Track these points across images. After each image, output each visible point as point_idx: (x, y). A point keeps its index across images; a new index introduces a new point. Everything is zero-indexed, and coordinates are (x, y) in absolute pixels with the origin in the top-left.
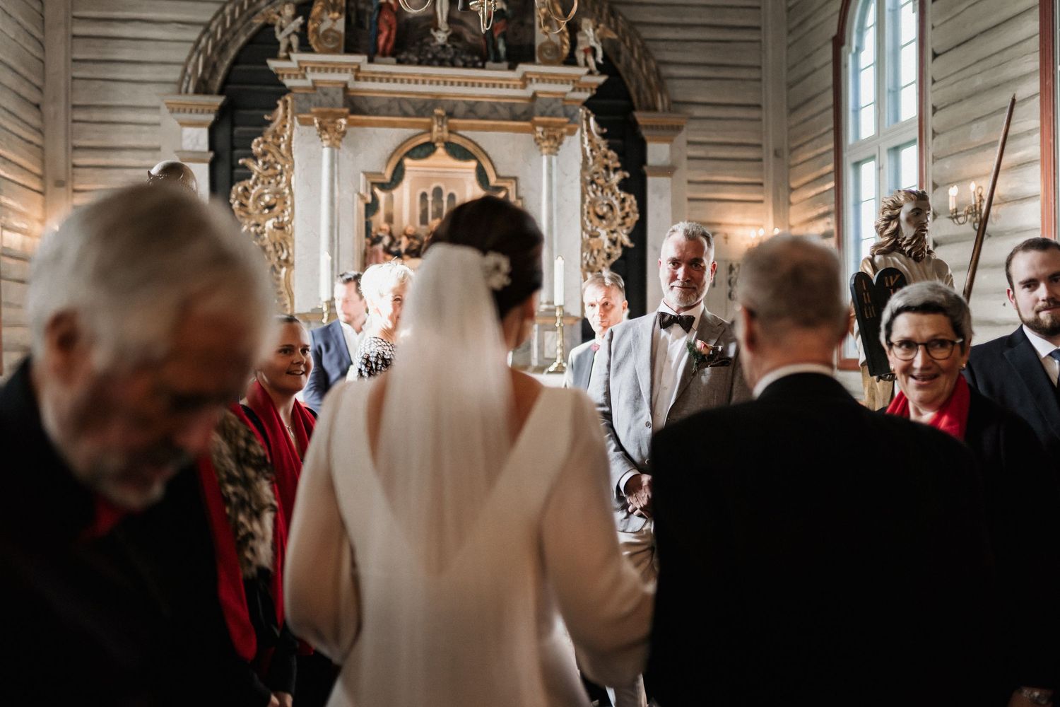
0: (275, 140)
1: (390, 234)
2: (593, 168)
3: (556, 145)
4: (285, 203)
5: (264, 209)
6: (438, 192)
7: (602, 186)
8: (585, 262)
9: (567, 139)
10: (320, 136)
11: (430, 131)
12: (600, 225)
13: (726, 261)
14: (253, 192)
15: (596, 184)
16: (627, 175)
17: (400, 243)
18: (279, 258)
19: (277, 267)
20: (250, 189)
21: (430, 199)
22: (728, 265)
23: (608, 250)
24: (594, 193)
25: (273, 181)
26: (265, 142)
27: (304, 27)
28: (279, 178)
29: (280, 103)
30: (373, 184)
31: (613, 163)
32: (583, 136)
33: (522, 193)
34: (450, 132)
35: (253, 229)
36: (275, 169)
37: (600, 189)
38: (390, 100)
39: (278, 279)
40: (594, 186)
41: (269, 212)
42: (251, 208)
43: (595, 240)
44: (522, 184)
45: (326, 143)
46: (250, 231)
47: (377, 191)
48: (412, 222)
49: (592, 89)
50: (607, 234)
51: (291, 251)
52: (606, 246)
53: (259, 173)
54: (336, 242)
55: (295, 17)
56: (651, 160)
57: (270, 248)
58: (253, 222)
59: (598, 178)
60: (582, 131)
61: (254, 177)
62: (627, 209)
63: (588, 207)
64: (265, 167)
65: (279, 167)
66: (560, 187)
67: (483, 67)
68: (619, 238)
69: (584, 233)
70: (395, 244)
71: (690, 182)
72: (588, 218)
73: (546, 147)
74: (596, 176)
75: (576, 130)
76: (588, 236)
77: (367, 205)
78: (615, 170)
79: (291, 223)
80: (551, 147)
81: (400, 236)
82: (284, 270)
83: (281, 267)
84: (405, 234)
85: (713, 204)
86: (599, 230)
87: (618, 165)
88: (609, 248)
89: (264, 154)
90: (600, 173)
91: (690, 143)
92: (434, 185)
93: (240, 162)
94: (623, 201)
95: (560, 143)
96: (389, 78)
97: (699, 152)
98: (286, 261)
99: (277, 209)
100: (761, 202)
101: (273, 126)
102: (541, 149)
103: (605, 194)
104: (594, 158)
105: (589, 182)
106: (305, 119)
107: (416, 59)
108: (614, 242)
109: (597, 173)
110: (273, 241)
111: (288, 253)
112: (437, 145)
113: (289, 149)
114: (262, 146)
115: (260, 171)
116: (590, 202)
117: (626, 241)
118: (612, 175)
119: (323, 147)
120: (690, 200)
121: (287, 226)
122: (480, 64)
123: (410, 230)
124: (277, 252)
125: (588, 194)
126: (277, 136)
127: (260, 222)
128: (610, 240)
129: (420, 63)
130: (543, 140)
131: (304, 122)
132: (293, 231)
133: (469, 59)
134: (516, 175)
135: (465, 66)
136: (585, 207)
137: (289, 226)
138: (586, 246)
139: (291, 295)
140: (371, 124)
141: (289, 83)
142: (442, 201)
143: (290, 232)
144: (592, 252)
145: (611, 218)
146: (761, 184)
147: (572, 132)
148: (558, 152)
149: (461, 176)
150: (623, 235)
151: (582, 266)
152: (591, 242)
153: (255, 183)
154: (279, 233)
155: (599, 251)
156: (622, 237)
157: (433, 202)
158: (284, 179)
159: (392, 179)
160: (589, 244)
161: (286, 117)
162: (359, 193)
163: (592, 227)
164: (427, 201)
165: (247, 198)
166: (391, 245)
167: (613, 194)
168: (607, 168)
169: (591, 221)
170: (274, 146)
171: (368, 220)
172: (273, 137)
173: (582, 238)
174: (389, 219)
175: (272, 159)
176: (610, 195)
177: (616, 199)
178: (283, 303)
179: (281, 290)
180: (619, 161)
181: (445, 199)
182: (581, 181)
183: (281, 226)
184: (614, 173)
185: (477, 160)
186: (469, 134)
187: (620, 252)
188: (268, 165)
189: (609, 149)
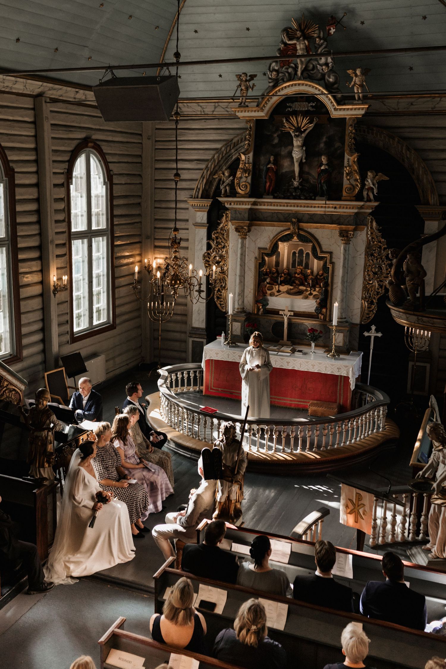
0: (222, 232)
1: (276, 272)
2: (373, 248)
3: (348, 239)
4: (225, 261)
6: (301, 252)
8: (364, 296)
9: (358, 234)
10: (237, 233)
11: (289, 230)
12: (374, 277)
14: (212, 255)
15: (374, 256)
17: (281, 277)
18: (222, 285)
20: (210, 254)
21: (297, 255)
24: (372, 260)
25: (220, 251)
26: (218, 233)
27: (233, 181)
28: (223, 249)
29: (224, 214)
30: (263, 253)
31: (383, 245)
32: (368, 231)
33: (334, 260)
34: (300, 229)
37: (376, 258)
38: (273, 213)
39: (221, 295)
42: (211, 263)
43: (370, 285)
44: (334, 256)
45: (240, 237)
46: (210, 273)
47: (265, 257)
48: (287, 266)
49: (372, 208)
50: (377, 282)
52: (376, 288)
53: (214, 247)
55: (229, 176)
58: (211, 269)
59: (375, 253)
60: (368, 228)
61: (213, 249)
62: (389, 270)
65: (223, 244)
67: (314, 199)
68: (384, 284)
69: (365, 282)
72: (367, 274)
75: (364, 228)
76: (366, 284)
77: (260, 263)
79: (227, 270)
80: (346, 240)
81: (281, 274)
83: (222, 290)
84: (284, 273)
86: (372, 280)
87: (386, 246)
88: (378, 289)
89: (217, 238)
90: (377, 250)
92: (300, 248)
95: (353, 237)
96: (271, 204)
98: (225, 287)
99: (221, 264)
101: (221, 225)
102: (342, 240)
103: (378, 261)
104: (373, 242)
105: (369, 255)
107: (282, 196)
108: (381, 286)
109: (374, 250)
110: (219, 279)
111: (226, 284)
112: (294, 235)
113: (228, 236)
114: (216, 234)
116: (369, 265)
117: (388, 286)
119: (239, 239)
122: (313, 198)
124: (221, 283)
125: (369, 261)
126: (223, 230)
128: (379, 285)
129: (284, 198)
130: (342, 237)
131: (234, 224)
132: (228, 275)
133: (307, 195)
134: (332, 251)
135: (306, 199)
136: (367, 268)
137: (226, 272)
138: (365, 288)
139: (226, 303)
140: (263, 225)
141: (227, 206)
142: (303, 257)
144: (368, 291)
145: (380, 274)
147: (360, 231)
148: (351, 243)
151: (362, 299)
153: (213, 251)
154: (222, 276)
155: (372, 291)
158: (225, 250)
159: (272, 251)
160: (367, 287)
161: (227, 221)
162: (255, 259)
163: (370, 278)
165: (209, 258)
166: (277, 277)
167: (383, 261)
168: (380, 248)
169: (369, 275)
170: (221, 235)
171: (260, 270)
172: (221, 230)
173: (364, 284)
175: (220, 241)
176: (381, 262)
177: (384, 264)
178: (222, 306)
179: (222, 300)
180: (386, 244)
181: (304, 255)
182: (365, 255)
183: (223, 271)
184: (384, 251)
185: (312, 242)
186: (309, 230)
187: (383, 291)
188: (218, 243)
189: (382, 238)
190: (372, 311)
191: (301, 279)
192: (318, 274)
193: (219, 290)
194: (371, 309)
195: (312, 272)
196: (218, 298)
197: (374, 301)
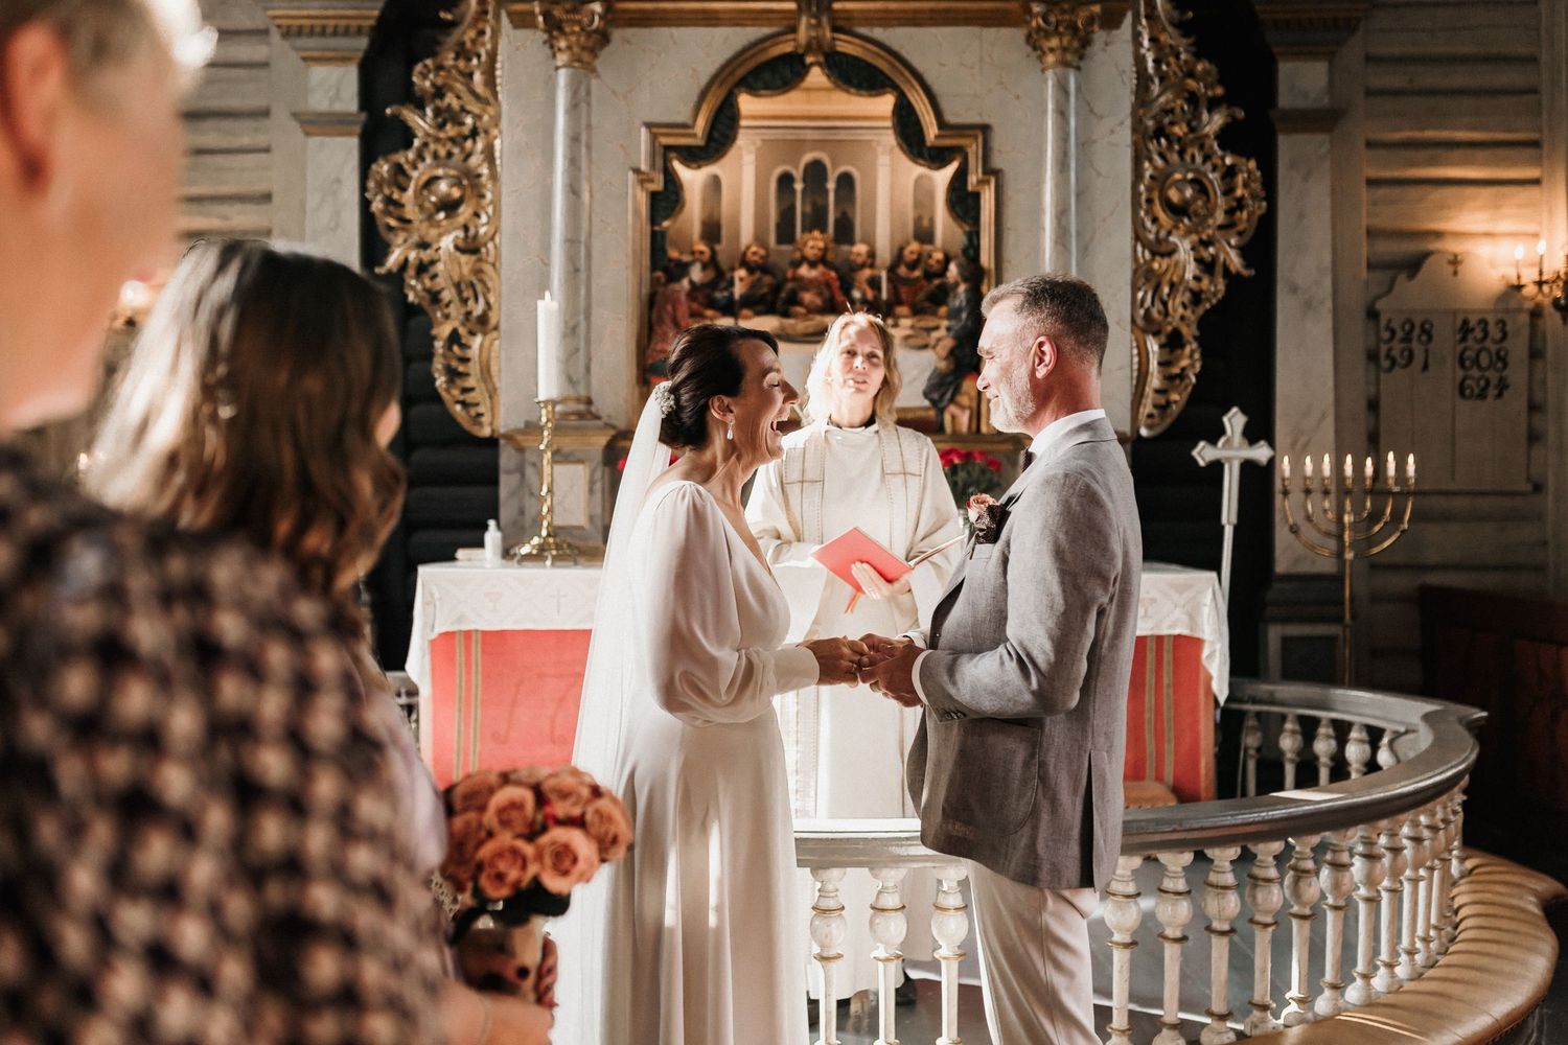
0: (461, 64)
1: (712, 263)
2: (1162, 99)
3: (1076, 44)
4: (482, 196)
5: (438, 210)
6: (816, 171)
7: (1179, 139)
8: (1142, 312)
9: (1099, 36)
10: (552, 47)
11: (793, 30)
12: (1176, 227)
13: (1455, 313)
14: (415, 174)
15: (1169, 137)
16: (1240, 114)
17: (731, 283)
18: (469, 313)
19: (462, 331)
20: (406, 167)
21: (799, 186)
22: (1459, 322)
23: (1193, 285)
24: (1162, 156)
25: (456, 151)
26: (439, 68)
28: (469, 144)
30: (668, 148)
31: (1205, 87)
32: (1140, 28)
33: (997, 161)
34: (835, 29)
35: (412, 255)
36: (462, 124)
37: (1177, 147)
39: (465, 360)
40: (1163, 141)
41: (447, 217)
42: (411, 211)
43: (1165, 262)
44: (998, 141)
45: (562, 58)
46: (406, 260)
47: (677, 166)
48: (760, 239)
50: (1193, 249)
51: (492, 300)
52: (1189, 276)
53: (427, 134)
54: (583, 276)
56: (1285, 100)
57: (446, 295)
58: (415, 238)
59: (1172, 123)
60: (1136, 18)
61: (417, 143)
62: (1239, 192)
63: (1149, 189)
64: (440, 120)
65: (469, 120)
66: (1085, 145)
68: (1221, 257)
69: (1139, 248)
70: (723, 285)
71: (1370, 145)
72: (1147, 213)
73: (1052, 50)
74: (1166, 120)
75: (1123, 15)
76: (1147, 255)
77: (654, 197)
78: (1213, 105)
79: (492, 239)
80: (1065, 50)
81: (733, 268)
82: (477, 342)
83: (472, 333)
84: (744, 263)
85: (1427, 188)
86: (1172, 239)
87: (1219, 91)
88: (1197, 279)
90: (1178, 110)
91: (1370, 59)
92: (808, 157)
93: (388, 111)
94: (1230, 173)
95: (1086, 42)
97: (1394, 79)
98: (483, 320)
99: (465, 212)
100: (1536, 182)
101: (456, 35)
102: (1040, 58)
103: (1188, 158)
104: (1162, 80)
105: (1149, 133)
106: (521, 13)
108: (1207, 266)
109: (1171, 111)
110: (456, 279)
111: (488, 304)
112: (809, 59)
113: (491, 81)
114: (431, 76)
115: (431, 131)
116: (1152, 177)
117: (1235, 261)
118: (1205, 116)
119: (557, 68)
120: (1372, 183)
121: (485, 245)
123: (755, 253)
124: (465, 301)
125: (1151, 160)
126: (463, 53)
127: (428, 239)
128: (1199, 261)
130: (1048, 35)
131: (522, 21)
132: (498, 256)
134: (985, 120)
136: (1142, 188)
137: (490, 245)
138: (1144, 276)
139: (492, 394)
142: (826, 192)
143: (491, 259)
144: (1157, 289)
145: (1203, 212)
146: (1536, 144)
147: (1111, 21)
148: (1082, 64)
149: (867, 136)
150: (1228, 249)
151: (1133, 321)
152: (1156, 266)
153: (421, 157)
154: (467, 260)
155: (1172, 286)
156: (1227, 253)
157: (804, 191)
158: (480, 145)
159: (712, 136)
160: (1149, 272)
161: (486, 12)
162: (637, 171)
163: (1157, 233)
164: (793, 192)
165: (403, 189)
166: (712, 285)
167: (1206, 158)
168: (1193, 99)
169: (1155, 220)
170: (459, 77)
171: (657, 228)
172: (457, 58)
173: (1135, 258)
174: (712, 231)
175: (455, 104)
176: (1199, 159)
177: (1215, 168)
178: (473, 411)
179: (471, 382)
180: (1221, 81)
181: (831, 186)
182: (1134, 130)
183: (472, 246)
184: (1210, 111)
185: (895, 88)
186: (878, 33)
187: (1221, 286)
188: (446, 117)
189: (1198, 56)
190: (1182, 376)
191: (828, 285)
192: (898, 258)
193: (454, 338)
194: (1176, 370)
195: (872, 254)
196: (453, 375)
197: (1185, 330)
